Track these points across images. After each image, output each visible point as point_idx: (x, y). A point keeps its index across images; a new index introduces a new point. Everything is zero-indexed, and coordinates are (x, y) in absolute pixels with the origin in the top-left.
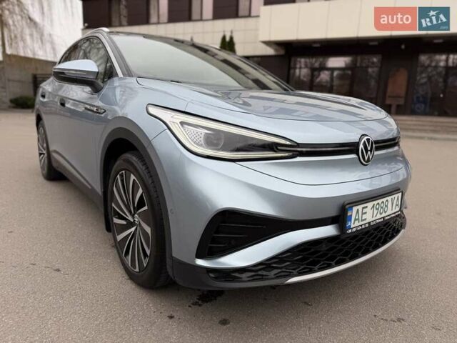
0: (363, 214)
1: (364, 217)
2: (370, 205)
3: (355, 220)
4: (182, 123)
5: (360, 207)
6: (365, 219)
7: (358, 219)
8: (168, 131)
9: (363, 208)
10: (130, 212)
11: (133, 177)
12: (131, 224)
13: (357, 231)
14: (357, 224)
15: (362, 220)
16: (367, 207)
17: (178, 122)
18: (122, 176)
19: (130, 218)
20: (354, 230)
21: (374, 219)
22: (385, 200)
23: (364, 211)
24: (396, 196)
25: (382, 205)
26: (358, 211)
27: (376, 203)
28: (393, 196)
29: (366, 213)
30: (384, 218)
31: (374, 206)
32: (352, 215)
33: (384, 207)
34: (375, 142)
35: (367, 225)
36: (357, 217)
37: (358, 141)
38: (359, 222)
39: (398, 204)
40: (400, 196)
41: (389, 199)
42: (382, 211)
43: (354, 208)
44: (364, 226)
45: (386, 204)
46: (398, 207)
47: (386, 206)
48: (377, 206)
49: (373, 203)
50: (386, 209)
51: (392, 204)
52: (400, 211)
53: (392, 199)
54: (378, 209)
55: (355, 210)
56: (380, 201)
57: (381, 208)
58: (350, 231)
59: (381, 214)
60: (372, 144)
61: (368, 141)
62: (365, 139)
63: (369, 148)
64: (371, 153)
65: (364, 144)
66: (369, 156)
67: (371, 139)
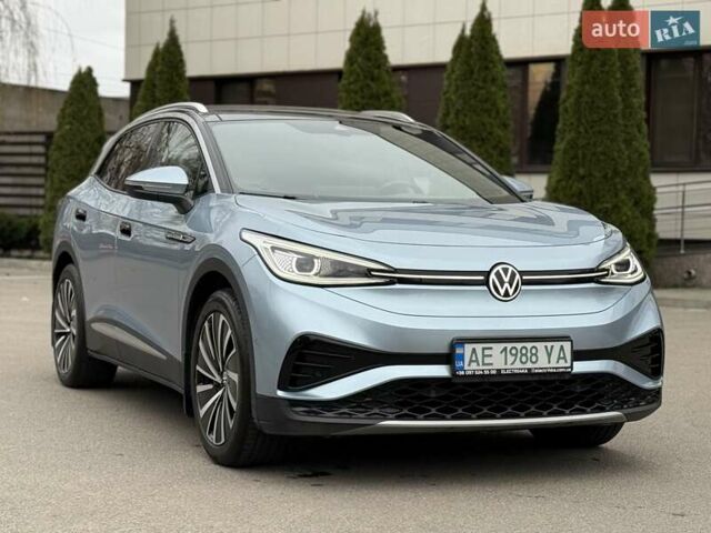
0: (484, 356)
1: (487, 360)
2: (498, 347)
3: (471, 361)
4: (273, 248)
5: (479, 347)
7: (477, 361)
8: (258, 257)
9: (484, 349)
10: (218, 369)
11: (222, 318)
12: (218, 386)
13: (474, 376)
14: (474, 366)
15: (484, 364)
16: (491, 348)
17: (269, 246)
18: (210, 322)
19: (218, 379)
20: (470, 373)
21: (508, 366)
22: (529, 345)
23: (487, 352)
24: (557, 345)
25: (524, 351)
26: (474, 350)
27: (509, 346)
28: (549, 344)
29: (491, 356)
30: (529, 369)
31: (505, 349)
32: (463, 355)
33: (529, 355)
34: (520, 272)
35: (494, 372)
36: (474, 359)
37: (488, 269)
38: (478, 365)
39: (564, 358)
40: (567, 345)
41: (540, 345)
42: (524, 359)
43: (466, 345)
44: (487, 372)
45: (534, 351)
46: (566, 361)
47: (532, 354)
48: (514, 352)
49: (503, 345)
50: (534, 359)
51: (549, 355)
52: (572, 367)
53: (546, 347)
54: (516, 355)
55: (468, 348)
56: (519, 345)
57: (522, 355)
58: (462, 373)
59: (522, 363)
60: (513, 275)
61: (506, 271)
62: (499, 268)
63: (506, 279)
64: (511, 286)
65: (498, 274)
66: (507, 290)
67: (510, 268)
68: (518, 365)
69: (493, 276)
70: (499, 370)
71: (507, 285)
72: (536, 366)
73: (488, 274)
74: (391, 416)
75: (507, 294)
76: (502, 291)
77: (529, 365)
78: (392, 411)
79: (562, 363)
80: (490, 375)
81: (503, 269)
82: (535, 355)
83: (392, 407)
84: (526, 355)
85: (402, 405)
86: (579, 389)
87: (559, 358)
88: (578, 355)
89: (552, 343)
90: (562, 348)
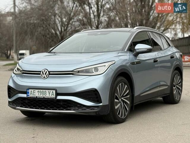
0: (33, 93)
1: (34, 94)
3: (31, 94)
5: (32, 90)
13: (31, 97)
14: (31, 95)
15: (34, 95)
16: (35, 91)
21: (39, 96)
22: (44, 91)
23: (34, 92)
24: (51, 91)
25: (43, 92)
26: (31, 91)
27: (39, 90)
28: (49, 91)
30: (44, 97)
31: (38, 91)
32: (29, 92)
33: (44, 93)
35: (35, 97)
37: (41, 71)
39: (53, 95)
40: (54, 91)
41: (47, 91)
43: (29, 90)
44: (34, 97)
45: (45, 92)
47: (45, 93)
48: (40, 92)
49: (38, 90)
50: (45, 94)
51: (49, 94)
52: (55, 97)
54: (41, 93)
56: (42, 91)
57: (42, 93)
58: (28, 97)
59: (43, 95)
60: (46, 72)
62: (43, 70)
63: (44, 73)
67: (46, 70)
68: (41, 96)
69: (42, 73)
70: (37, 97)
71: (44, 75)
76: (43, 76)
77: (44, 96)
80: (34, 98)
82: (46, 93)
84: (43, 93)
86: (62, 104)
87: (52, 95)
89: (50, 91)
90: (53, 92)
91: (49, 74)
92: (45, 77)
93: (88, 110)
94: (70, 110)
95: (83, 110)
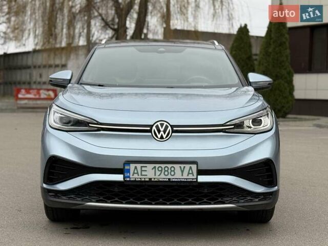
0: (142, 171)
1: (144, 173)
2: (150, 166)
3: (134, 173)
5: (139, 166)
6: (146, 175)
7: (137, 173)
9: (142, 167)
13: (135, 181)
14: (136, 176)
15: (141, 175)
16: (146, 167)
20: (133, 179)
21: (157, 177)
22: (169, 166)
23: (143, 169)
24: (188, 166)
25: (166, 169)
26: (136, 168)
27: (157, 166)
28: (182, 166)
29: (146, 171)
30: (169, 179)
31: (155, 167)
32: (129, 169)
33: (169, 171)
34: (171, 126)
35: (147, 180)
36: (136, 172)
37: (152, 124)
38: (138, 175)
39: (192, 173)
40: (194, 167)
41: (177, 166)
42: (166, 173)
43: (131, 165)
44: (142, 180)
45: (173, 169)
46: (193, 175)
47: (171, 171)
48: (160, 169)
49: (153, 165)
50: (173, 173)
51: (182, 172)
52: (197, 179)
53: (180, 167)
54: (161, 171)
55: (132, 166)
56: (163, 166)
57: (165, 171)
58: (128, 179)
59: (165, 175)
60: (167, 127)
61: (162, 125)
62: (158, 123)
63: (162, 130)
64: (165, 133)
65: (157, 127)
66: (162, 135)
67: (165, 123)
68: (162, 176)
69: (154, 128)
70: (150, 179)
71: (162, 133)
72: (173, 177)
73: (151, 126)
74: (93, 200)
75: (162, 137)
76: (159, 136)
77: (169, 177)
78: (95, 198)
79: (191, 176)
80: (145, 181)
81: (160, 124)
82: (174, 171)
83: (94, 195)
84: (167, 171)
85: (100, 194)
86: (206, 191)
87: (189, 173)
88: (201, 172)
89: (184, 165)
90: (191, 168)
91: (173, 131)
92: (164, 136)
93: (256, 202)
94: (224, 203)
95: (247, 201)
